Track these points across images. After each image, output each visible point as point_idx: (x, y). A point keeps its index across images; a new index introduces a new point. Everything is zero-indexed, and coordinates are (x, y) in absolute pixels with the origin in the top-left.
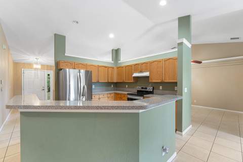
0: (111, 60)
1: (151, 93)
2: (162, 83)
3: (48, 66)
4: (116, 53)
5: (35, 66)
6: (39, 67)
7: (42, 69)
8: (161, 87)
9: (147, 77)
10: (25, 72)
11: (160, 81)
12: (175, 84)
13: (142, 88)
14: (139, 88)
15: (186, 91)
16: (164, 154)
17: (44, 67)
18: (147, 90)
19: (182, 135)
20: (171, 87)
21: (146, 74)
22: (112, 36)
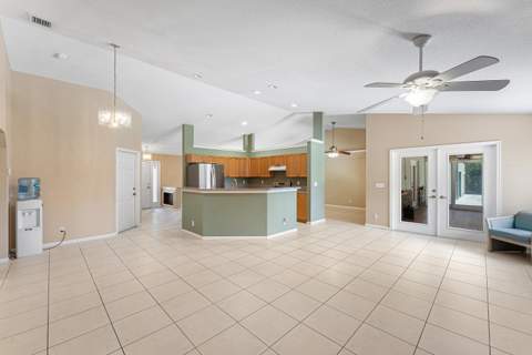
0: (242, 149)
2: (299, 178)
4: (249, 139)
7: (153, 159)
9: (284, 172)
11: (296, 176)
20: (301, 181)
21: (283, 168)
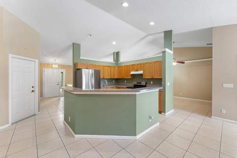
0: (113, 61)
1: (145, 86)
2: (152, 79)
3: (61, 65)
4: (117, 55)
5: (54, 66)
6: (57, 66)
7: (58, 68)
8: (152, 83)
9: (141, 75)
10: (45, 70)
11: (150, 77)
12: (161, 79)
13: (138, 83)
14: (135, 83)
15: (168, 85)
16: (150, 120)
17: (62, 66)
18: (142, 84)
19: (165, 115)
20: (158, 81)
21: (141, 72)
22: (114, 43)
